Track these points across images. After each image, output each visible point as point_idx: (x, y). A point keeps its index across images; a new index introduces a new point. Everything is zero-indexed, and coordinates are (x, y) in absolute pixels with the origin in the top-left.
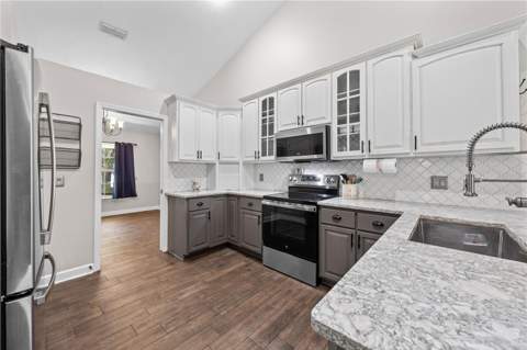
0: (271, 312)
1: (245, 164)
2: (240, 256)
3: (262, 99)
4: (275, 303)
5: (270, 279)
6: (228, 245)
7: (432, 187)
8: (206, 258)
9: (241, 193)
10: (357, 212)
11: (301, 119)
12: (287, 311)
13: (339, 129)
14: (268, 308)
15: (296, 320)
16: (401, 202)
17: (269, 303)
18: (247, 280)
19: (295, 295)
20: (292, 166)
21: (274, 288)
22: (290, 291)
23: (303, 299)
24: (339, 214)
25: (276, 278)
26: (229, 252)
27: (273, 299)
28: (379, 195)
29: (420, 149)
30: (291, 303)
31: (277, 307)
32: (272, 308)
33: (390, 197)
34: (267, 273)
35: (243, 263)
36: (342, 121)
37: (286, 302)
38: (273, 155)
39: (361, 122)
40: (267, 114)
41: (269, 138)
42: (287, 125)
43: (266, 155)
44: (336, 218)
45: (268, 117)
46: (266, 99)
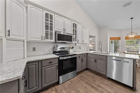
10: (82, 54)
11: (65, 29)
29: (84, 42)
36: (74, 34)
38: (52, 39)
39: (77, 36)
40: (49, 20)
41: (50, 32)
42: (59, 29)
43: (48, 39)
44: (79, 57)
45: (49, 22)
46: (48, 14)
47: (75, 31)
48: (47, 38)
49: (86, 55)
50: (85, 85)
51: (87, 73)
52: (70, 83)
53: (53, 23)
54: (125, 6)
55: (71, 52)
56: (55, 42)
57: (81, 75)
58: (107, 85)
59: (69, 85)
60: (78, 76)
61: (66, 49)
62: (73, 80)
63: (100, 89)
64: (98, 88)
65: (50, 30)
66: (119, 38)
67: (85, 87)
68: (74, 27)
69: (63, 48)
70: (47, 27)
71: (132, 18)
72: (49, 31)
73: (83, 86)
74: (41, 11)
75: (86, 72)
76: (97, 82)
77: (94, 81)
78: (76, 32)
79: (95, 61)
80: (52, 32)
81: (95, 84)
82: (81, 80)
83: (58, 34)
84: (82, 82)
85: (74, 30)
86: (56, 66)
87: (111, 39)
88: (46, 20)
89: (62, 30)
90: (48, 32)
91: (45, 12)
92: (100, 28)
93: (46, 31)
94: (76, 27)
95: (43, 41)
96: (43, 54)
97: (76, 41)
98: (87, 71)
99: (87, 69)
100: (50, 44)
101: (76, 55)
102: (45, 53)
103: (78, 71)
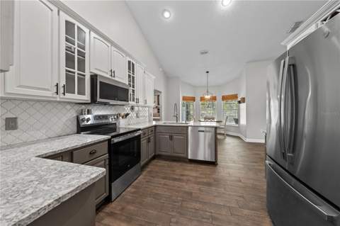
11: (113, 73)
38: (84, 95)
39: (135, 89)
40: (76, 44)
41: (78, 74)
42: (100, 70)
43: (74, 93)
44: (144, 134)
45: (76, 48)
46: (74, 24)
47: (132, 79)
49: (153, 129)
50: (163, 181)
51: (158, 164)
52: (133, 190)
53: (87, 51)
54: (202, 53)
55: (123, 125)
56: (90, 102)
57: (148, 169)
58: (191, 170)
59: (134, 193)
60: (144, 173)
61: (110, 120)
62: (137, 183)
63: (185, 178)
64: (182, 178)
65: (78, 70)
66: (193, 99)
67: (165, 184)
68: (129, 69)
69: (105, 117)
70: (69, 60)
71: (207, 72)
72: (76, 71)
73: (160, 184)
74: (52, 10)
75: (154, 162)
76: (178, 171)
77: (174, 171)
78: (133, 82)
79: (171, 138)
80: (84, 76)
81: (177, 175)
82: (152, 177)
83: (101, 82)
84: (156, 179)
85: (129, 76)
86: (105, 160)
87: (184, 98)
88: (67, 40)
89: (107, 73)
90: (74, 73)
91: (65, 17)
92: (168, 78)
93: (67, 71)
94: (133, 71)
95: (60, 97)
96: (45, 137)
97: (133, 100)
98: (156, 161)
99: (154, 158)
100: (68, 107)
101: (140, 129)
102: (51, 134)
103: (142, 163)
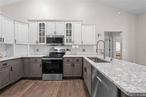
0: (53, 95)
1: (30, 45)
2: (31, 81)
3: (39, 23)
4: (53, 92)
5: (47, 84)
6: (23, 78)
7: (83, 51)
8: (9, 89)
9: (29, 56)
10: (73, 58)
11: (55, 33)
12: (58, 92)
13: (66, 37)
14: (52, 95)
15: (62, 93)
16: (78, 55)
17: (51, 92)
18: (39, 89)
19: (58, 85)
20: (50, 47)
21: (50, 86)
22: (56, 85)
23: (61, 85)
24: (68, 59)
25: (49, 83)
26: (24, 81)
27: (52, 91)
28: (74, 53)
29: (83, 44)
30: (58, 88)
31: (54, 92)
32: (53, 94)
33: (76, 53)
34: (45, 83)
35: (34, 83)
36: (67, 35)
37: (57, 89)
38: (44, 43)
39: (72, 37)
42: (50, 33)
45: (42, 29)
48: (40, 42)
53: (45, 29)
62: (55, 82)
65: (43, 36)
74: (36, 23)
83: (47, 38)
85: (67, 31)
89: (53, 33)
93: (40, 37)
97: (70, 42)
